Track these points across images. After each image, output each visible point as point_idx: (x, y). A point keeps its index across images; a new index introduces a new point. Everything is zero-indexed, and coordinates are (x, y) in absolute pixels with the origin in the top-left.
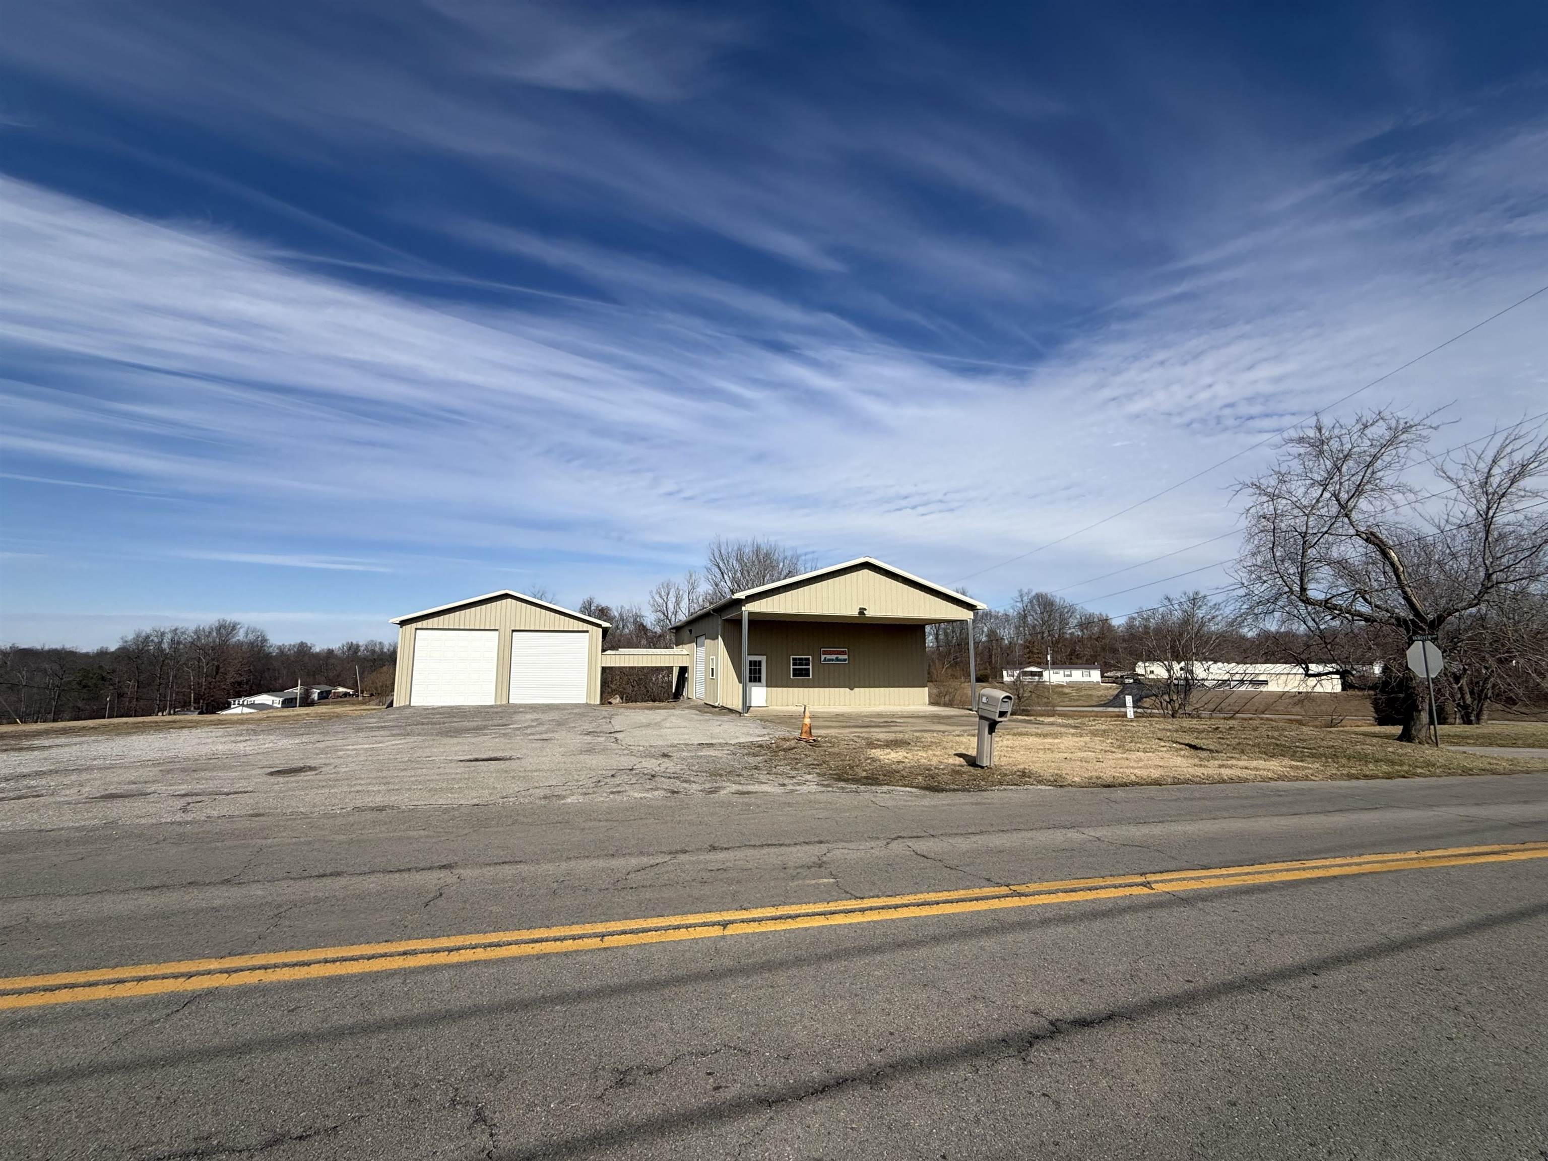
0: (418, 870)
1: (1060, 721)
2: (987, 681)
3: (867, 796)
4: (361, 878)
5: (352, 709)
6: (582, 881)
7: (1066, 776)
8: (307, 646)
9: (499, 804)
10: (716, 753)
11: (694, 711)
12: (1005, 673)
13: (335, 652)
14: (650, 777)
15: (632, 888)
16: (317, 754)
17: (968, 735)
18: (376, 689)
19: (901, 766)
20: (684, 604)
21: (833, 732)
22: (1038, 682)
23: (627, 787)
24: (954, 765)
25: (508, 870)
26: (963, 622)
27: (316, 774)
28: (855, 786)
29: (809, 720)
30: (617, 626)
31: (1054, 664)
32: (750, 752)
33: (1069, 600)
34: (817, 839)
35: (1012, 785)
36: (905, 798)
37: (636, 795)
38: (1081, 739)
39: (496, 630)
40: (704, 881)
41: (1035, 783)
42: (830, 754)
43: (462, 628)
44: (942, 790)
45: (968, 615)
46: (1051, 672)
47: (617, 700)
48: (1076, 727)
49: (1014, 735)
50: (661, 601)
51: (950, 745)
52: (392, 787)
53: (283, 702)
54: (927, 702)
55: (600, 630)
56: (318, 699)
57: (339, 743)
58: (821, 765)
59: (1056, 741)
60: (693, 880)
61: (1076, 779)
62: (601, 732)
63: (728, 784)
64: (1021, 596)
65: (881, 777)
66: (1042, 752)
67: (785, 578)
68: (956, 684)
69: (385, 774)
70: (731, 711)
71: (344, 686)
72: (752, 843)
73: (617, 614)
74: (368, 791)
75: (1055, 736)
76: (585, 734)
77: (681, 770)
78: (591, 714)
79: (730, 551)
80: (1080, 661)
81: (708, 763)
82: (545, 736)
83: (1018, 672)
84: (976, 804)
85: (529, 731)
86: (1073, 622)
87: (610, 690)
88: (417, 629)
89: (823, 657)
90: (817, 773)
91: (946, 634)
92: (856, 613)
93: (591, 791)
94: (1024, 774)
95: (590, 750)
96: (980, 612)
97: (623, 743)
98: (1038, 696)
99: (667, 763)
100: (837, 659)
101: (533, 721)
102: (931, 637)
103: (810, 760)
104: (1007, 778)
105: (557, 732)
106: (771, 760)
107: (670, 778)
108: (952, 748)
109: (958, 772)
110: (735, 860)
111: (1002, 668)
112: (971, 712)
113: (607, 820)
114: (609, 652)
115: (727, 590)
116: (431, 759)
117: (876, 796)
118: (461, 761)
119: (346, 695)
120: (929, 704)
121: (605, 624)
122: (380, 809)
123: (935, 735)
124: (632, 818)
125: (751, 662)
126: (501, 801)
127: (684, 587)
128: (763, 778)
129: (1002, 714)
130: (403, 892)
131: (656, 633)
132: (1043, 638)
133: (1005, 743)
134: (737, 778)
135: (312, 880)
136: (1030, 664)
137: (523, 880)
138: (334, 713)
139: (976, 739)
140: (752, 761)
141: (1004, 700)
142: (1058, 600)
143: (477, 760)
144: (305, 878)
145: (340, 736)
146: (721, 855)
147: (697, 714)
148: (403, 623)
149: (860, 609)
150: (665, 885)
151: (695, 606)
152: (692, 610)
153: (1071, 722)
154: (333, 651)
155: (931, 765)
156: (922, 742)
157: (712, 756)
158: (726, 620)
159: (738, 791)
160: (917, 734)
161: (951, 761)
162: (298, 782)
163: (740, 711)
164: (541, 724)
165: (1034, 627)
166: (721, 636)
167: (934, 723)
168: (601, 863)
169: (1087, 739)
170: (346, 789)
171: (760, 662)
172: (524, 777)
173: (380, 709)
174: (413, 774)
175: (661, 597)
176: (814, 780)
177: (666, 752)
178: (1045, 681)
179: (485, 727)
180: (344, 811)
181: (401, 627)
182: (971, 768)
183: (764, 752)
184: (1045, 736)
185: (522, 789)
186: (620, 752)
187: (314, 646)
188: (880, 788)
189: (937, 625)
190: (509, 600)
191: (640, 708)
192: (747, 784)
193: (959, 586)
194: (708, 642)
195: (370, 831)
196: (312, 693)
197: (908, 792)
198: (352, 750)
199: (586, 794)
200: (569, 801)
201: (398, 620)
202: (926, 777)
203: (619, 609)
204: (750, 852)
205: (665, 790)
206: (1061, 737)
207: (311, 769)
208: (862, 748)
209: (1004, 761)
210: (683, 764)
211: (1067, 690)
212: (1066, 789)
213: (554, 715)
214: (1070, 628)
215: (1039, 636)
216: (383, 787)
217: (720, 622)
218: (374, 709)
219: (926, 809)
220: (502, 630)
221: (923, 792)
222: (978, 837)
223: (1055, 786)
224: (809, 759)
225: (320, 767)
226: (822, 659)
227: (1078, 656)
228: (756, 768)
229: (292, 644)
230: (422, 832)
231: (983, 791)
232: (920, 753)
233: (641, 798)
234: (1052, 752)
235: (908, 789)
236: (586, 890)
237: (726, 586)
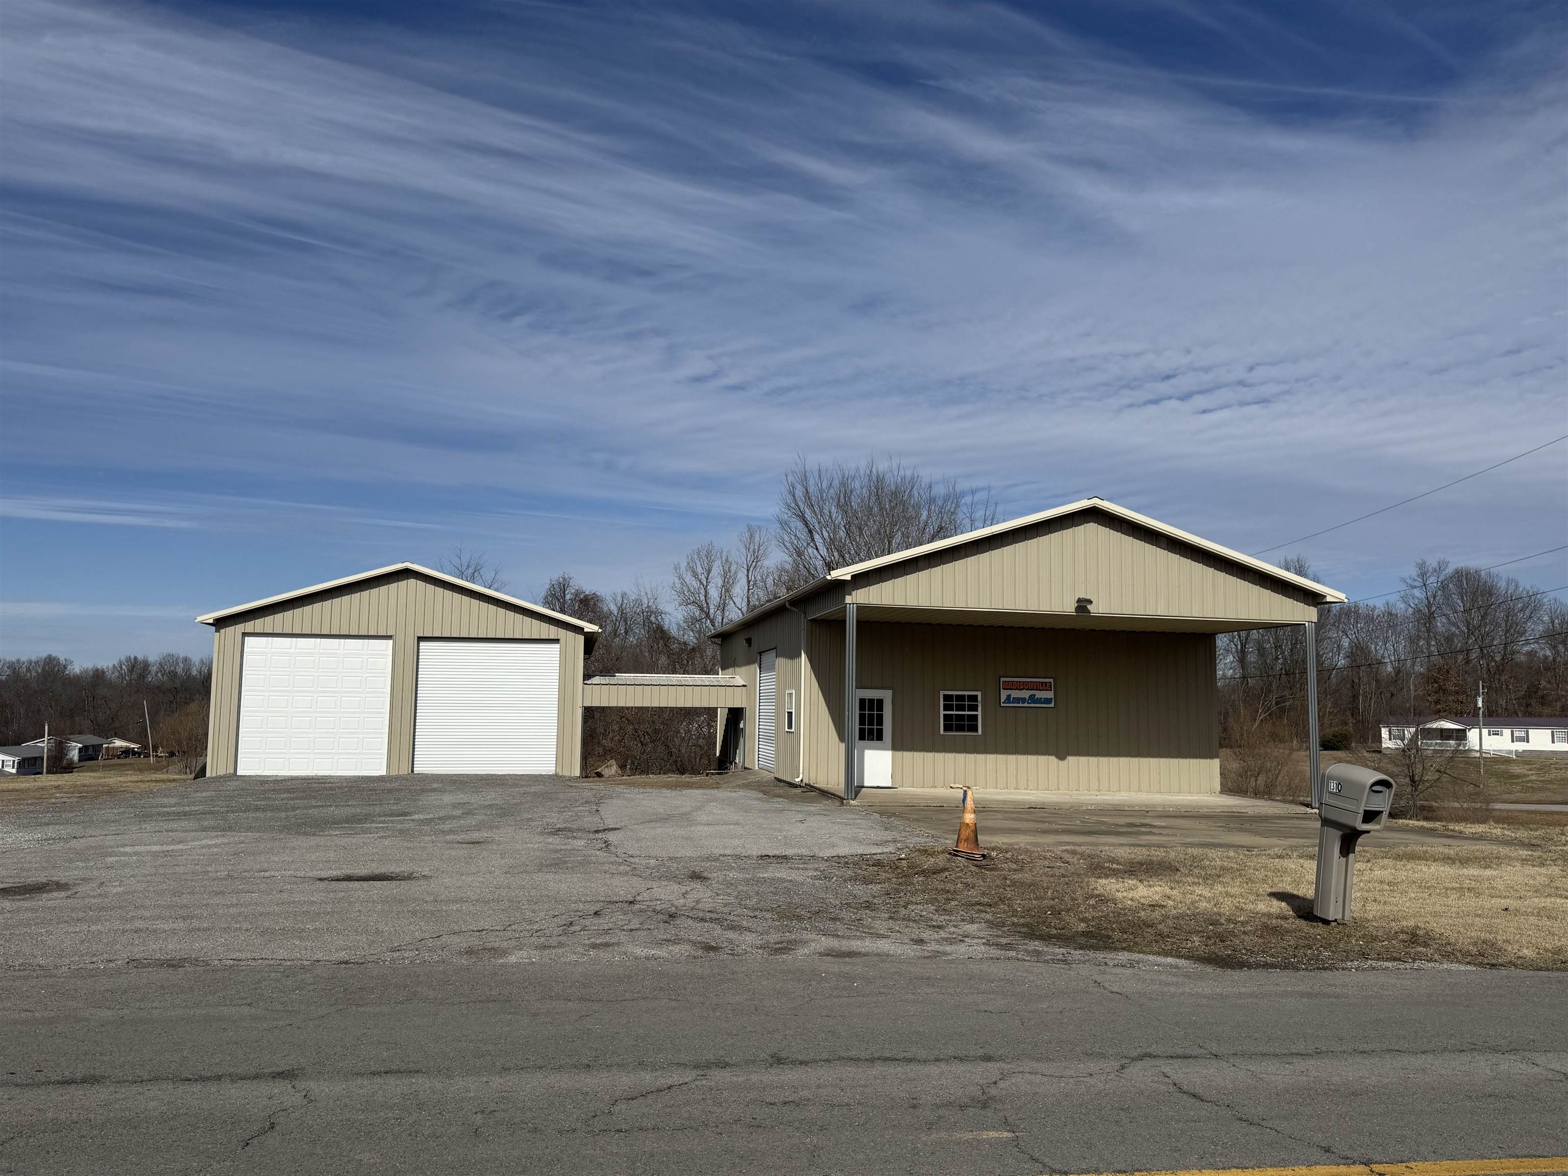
0: (236, 1078)
1: (1498, 831)
2: (1346, 748)
3: (1085, 970)
4: (135, 1089)
5: (135, 778)
6: (528, 1114)
7: (1505, 946)
8: (59, 663)
9: (384, 961)
10: (794, 875)
11: (754, 794)
12: (1385, 733)
13: (108, 675)
14: (665, 917)
15: (619, 1131)
16: (71, 861)
17: (1301, 857)
18: (180, 744)
19: (1157, 914)
20: (739, 590)
21: (1022, 840)
22: (1456, 751)
23: (623, 937)
24: (1269, 915)
25: (395, 1087)
26: (1297, 627)
27: (68, 897)
28: (1063, 950)
29: (973, 816)
30: (615, 631)
31: (1490, 715)
32: (857, 875)
33: (1526, 584)
34: (981, 1052)
35: (1387, 960)
36: (1163, 977)
37: (639, 951)
38: (1543, 870)
39: (389, 637)
40: (754, 1123)
41: (1436, 957)
42: (1014, 883)
43: (327, 633)
44: (1241, 965)
45: (1306, 614)
46: (1485, 731)
47: (611, 769)
48: (1531, 846)
49: (1398, 857)
50: (695, 584)
51: (1261, 874)
52: (196, 923)
53: (19, 763)
54: (1218, 788)
55: (581, 639)
56: (79, 761)
57: (110, 840)
58: (996, 904)
59: (1488, 872)
60: (736, 1121)
61: (1526, 952)
62: (579, 830)
63: (814, 936)
64: (1423, 575)
65: (1117, 935)
66: (1454, 896)
67: (931, 540)
68: (1279, 751)
69: (186, 899)
70: (825, 794)
71: (123, 738)
72: (853, 1053)
73: (614, 609)
74: (155, 931)
75: (1486, 862)
76: (551, 833)
77: (725, 905)
78: (562, 796)
79: (824, 485)
80: (1547, 710)
81: (775, 894)
82: (476, 836)
83: (1413, 730)
84: (1309, 995)
85: (447, 827)
86: (1535, 629)
87: (601, 750)
88: (245, 634)
89: (1004, 694)
90: (987, 921)
91: (1261, 651)
92: (1068, 607)
93: (553, 941)
94: (1414, 937)
95: (557, 863)
96: (1335, 609)
97: (620, 851)
98: (1455, 780)
99: (699, 893)
100: (1032, 699)
101: (455, 806)
102: (1230, 658)
103: (973, 895)
104: (1378, 946)
105: (497, 828)
106: (897, 891)
107: (703, 920)
108: (1264, 881)
109: (1274, 930)
110: (819, 1087)
111: (1380, 722)
112: (1309, 810)
113: (581, 999)
114: (596, 680)
115: (819, 563)
116: (267, 874)
117: (1104, 973)
118: (321, 879)
119: (127, 752)
120: (1222, 792)
121: (590, 628)
122: (173, 964)
123: (1232, 854)
124: (628, 996)
125: (862, 701)
126: (388, 956)
127: (739, 557)
128: (881, 926)
129: (1370, 816)
130: (206, 1119)
131: (685, 643)
132: (1468, 662)
133: (1377, 873)
134: (831, 925)
135: (50, 1087)
136: (1439, 714)
137: (420, 1106)
138: (103, 786)
139: (1312, 865)
140: (861, 891)
141: (1375, 788)
142: (1502, 584)
143: (349, 878)
144: (39, 1085)
145: (113, 828)
146: (791, 1076)
147: (759, 799)
148: (220, 623)
149: (1079, 601)
150: (683, 1128)
151: (761, 594)
152: (754, 602)
153: (1522, 834)
154: (103, 672)
155: (1219, 914)
156: (1203, 868)
157: (783, 880)
158: (814, 621)
159: (832, 950)
160: (1195, 851)
161: (1262, 907)
162: (37, 910)
163: (842, 795)
164: (469, 813)
165: (1449, 639)
166: (806, 653)
167: (1230, 830)
168: (564, 1081)
169: (1555, 870)
170: (117, 925)
171: (880, 702)
172: (432, 913)
173: (185, 780)
174: (235, 901)
175: (695, 575)
176: (981, 934)
177: (697, 869)
178: (1470, 750)
179: (367, 818)
180: (112, 965)
181: (217, 631)
182: (1303, 923)
183: (884, 876)
184: (1464, 861)
185: (427, 935)
186: (613, 869)
187: (71, 662)
188: (1112, 955)
189: (1243, 634)
190: (412, 581)
191: (653, 785)
192: (849, 938)
193: (1292, 556)
194: (781, 662)
195: (154, 1004)
196: (69, 749)
197: (1171, 966)
198: (131, 855)
199: (545, 947)
200: (512, 959)
201: (210, 617)
202: (1209, 938)
203: (619, 599)
204: (849, 1072)
205: (694, 943)
206: (1499, 865)
207: (60, 886)
208: (1079, 875)
209: (1373, 910)
210: (729, 895)
211: (1516, 769)
212: (1504, 972)
213: (492, 796)
214: (1527, 642)
215: (1460, 657)
216: (181, 924)
217: (803, 624)
218: (174, 780)
219: (1204, 1001)
220: (400, 637)
221: (1200, 967)
222: (1310, 1063)
223: (1481, 965)
224: (973, 892)
225: (75, 885)
226: (1003, 699)
227: (1544, 701)
228: (869, 906)
229: (34, 658)
230: (246, 1010)
231: (1325, 969)
232: (1198, 890)
233: (647, 958)
234: (1478, 895)
235: (1170, 960)
236: (535, 1130)
237: (816, 556)
